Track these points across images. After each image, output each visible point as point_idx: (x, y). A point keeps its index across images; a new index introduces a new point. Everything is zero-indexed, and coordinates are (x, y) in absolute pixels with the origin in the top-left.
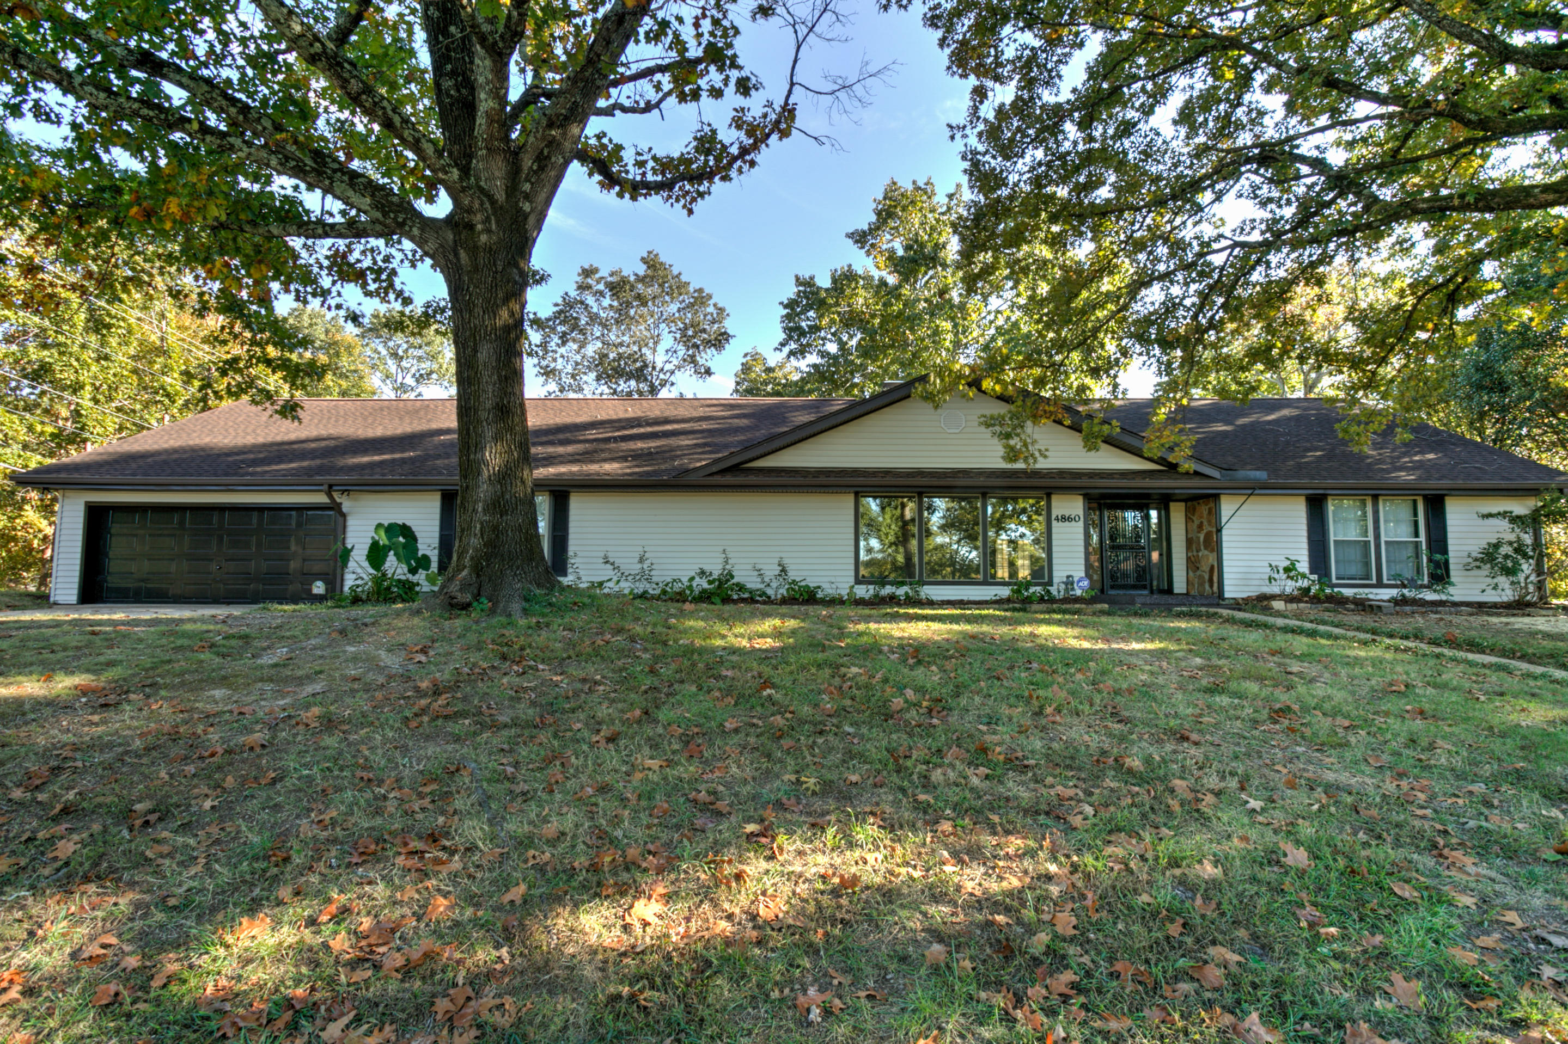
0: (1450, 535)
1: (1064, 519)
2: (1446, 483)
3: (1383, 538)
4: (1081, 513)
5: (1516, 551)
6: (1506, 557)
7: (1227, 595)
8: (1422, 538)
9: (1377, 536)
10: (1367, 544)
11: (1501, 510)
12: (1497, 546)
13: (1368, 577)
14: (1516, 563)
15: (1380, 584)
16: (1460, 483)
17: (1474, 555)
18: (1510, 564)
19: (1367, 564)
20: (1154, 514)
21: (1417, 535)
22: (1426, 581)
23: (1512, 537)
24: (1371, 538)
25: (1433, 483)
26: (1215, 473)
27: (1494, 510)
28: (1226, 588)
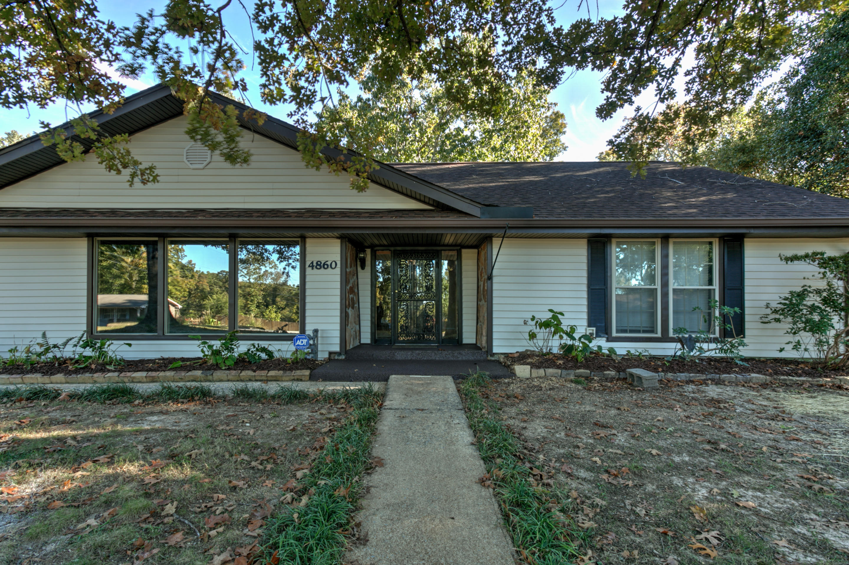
0: (747, 282)
1: (320, 265)
2: (745, 220)
3: (673, 285)
4: (338, 258)
5: (825, 301)
6: (813, 308)
7: (495, 350)
8: (716, 286)
9: (665, 284)
10: (653, 292)
11: (810, 252)
12: (802, 295)
13: (653, 330)
14: (823, 315)
15: (665, 338)
16: (762, 219)
17: (774, 305)
18: (816, 318)
19: (653, 315)
20: (445, 265)
21: (710, 282)
22: (717, 335)
23: (822, 285)
24: (658, 286)
25: (730, 220)
26: (475, 211)
27: (801, 253)
28: (495, 343)
